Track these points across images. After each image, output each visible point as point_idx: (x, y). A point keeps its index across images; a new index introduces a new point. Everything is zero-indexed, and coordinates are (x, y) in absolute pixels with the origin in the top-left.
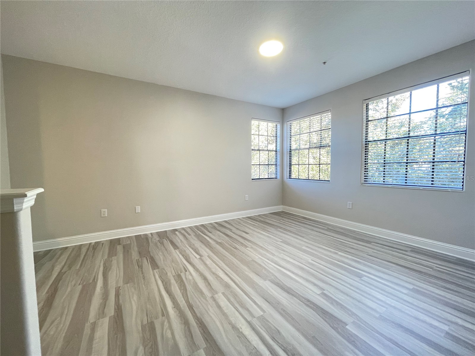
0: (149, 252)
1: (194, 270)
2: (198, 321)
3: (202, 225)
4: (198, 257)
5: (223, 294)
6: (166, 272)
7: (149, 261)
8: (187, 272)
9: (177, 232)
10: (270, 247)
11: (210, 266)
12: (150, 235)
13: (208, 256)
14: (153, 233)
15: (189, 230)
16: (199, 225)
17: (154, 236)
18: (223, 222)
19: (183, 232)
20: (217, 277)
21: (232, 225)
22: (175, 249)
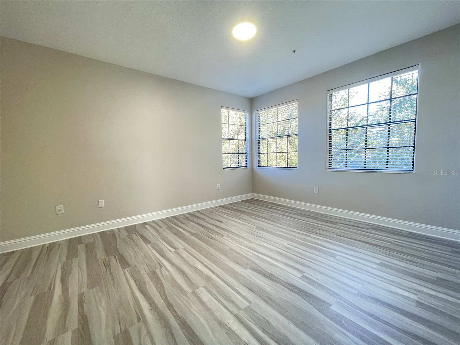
0: (117, 249)
1: (170, 265)
2: (180, 321)
3: (174, 217)
4: (173, 250)
5: (205, 287)
6: (139, 270)
7: (118, 259)
8: (162, 268)
9: (147, 226)
10: (246, 235)
11: (187, 259)
12: (117, 231)
13: (184, 249)
14: (120, 228)
15: (160, 223)
16: (171, 217)
17: (121, 231)
18: (196, 213)
19: (154, 225)
20: (196, 270)
21: (205, 215)
22: (146, 244)
